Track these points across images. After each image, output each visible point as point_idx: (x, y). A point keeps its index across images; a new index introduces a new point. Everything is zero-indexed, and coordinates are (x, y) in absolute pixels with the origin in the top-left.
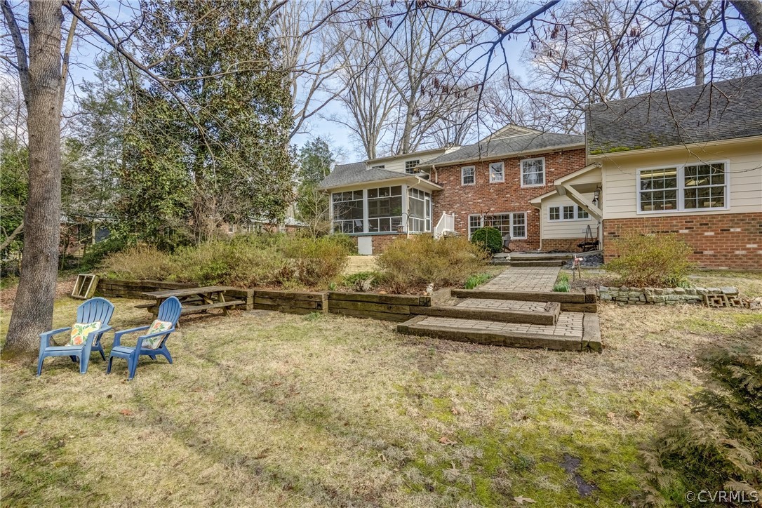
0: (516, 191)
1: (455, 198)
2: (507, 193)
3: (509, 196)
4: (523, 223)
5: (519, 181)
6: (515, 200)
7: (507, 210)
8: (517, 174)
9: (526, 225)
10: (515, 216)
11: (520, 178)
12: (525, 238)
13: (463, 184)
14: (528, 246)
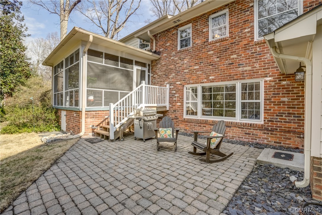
0: (246, 48)
1: (171, 67)
2: (233, 53)
3: (235, 56)
4: (258, 97)
5: (252, 32)
6: (244, 61)
7: (231, 77)
8: (248, 21)
9: (262, 100)
10: (244, 87)
11: (253, 26)
12: (261, 122)
13: (179, 49)
14: (265, 136)
